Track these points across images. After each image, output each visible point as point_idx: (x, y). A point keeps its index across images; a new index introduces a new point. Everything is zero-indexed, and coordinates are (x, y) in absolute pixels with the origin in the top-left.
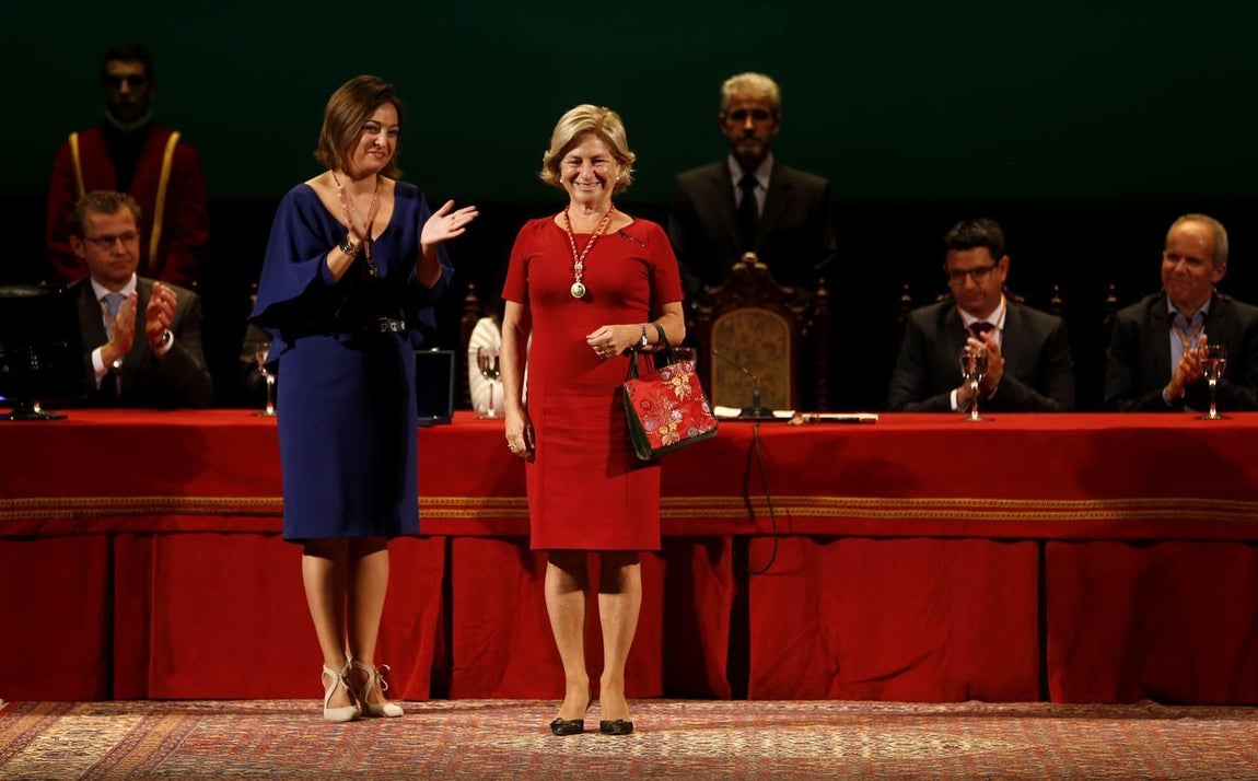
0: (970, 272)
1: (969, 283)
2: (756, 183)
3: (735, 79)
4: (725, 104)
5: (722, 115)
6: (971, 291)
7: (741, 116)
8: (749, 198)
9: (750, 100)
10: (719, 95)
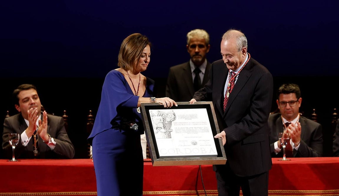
0: (289, 102)
1: (288, 106)
2: (200, 71)
3: (192, 32)
4: (188, 41)
5: (187, 45)
6: (288, 109)
7: (194, 46)
8: (197, 77)
9: (197, 40)
10: (186, 38)
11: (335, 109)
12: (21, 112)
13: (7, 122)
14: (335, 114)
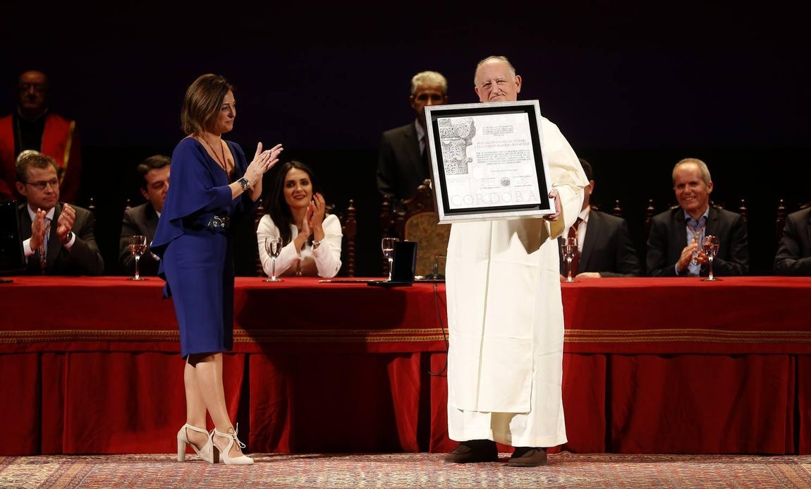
7: (424, 97)
11: (651, 201)
12: (150, 200)
13: (128, 217)
14: (651, 208)
